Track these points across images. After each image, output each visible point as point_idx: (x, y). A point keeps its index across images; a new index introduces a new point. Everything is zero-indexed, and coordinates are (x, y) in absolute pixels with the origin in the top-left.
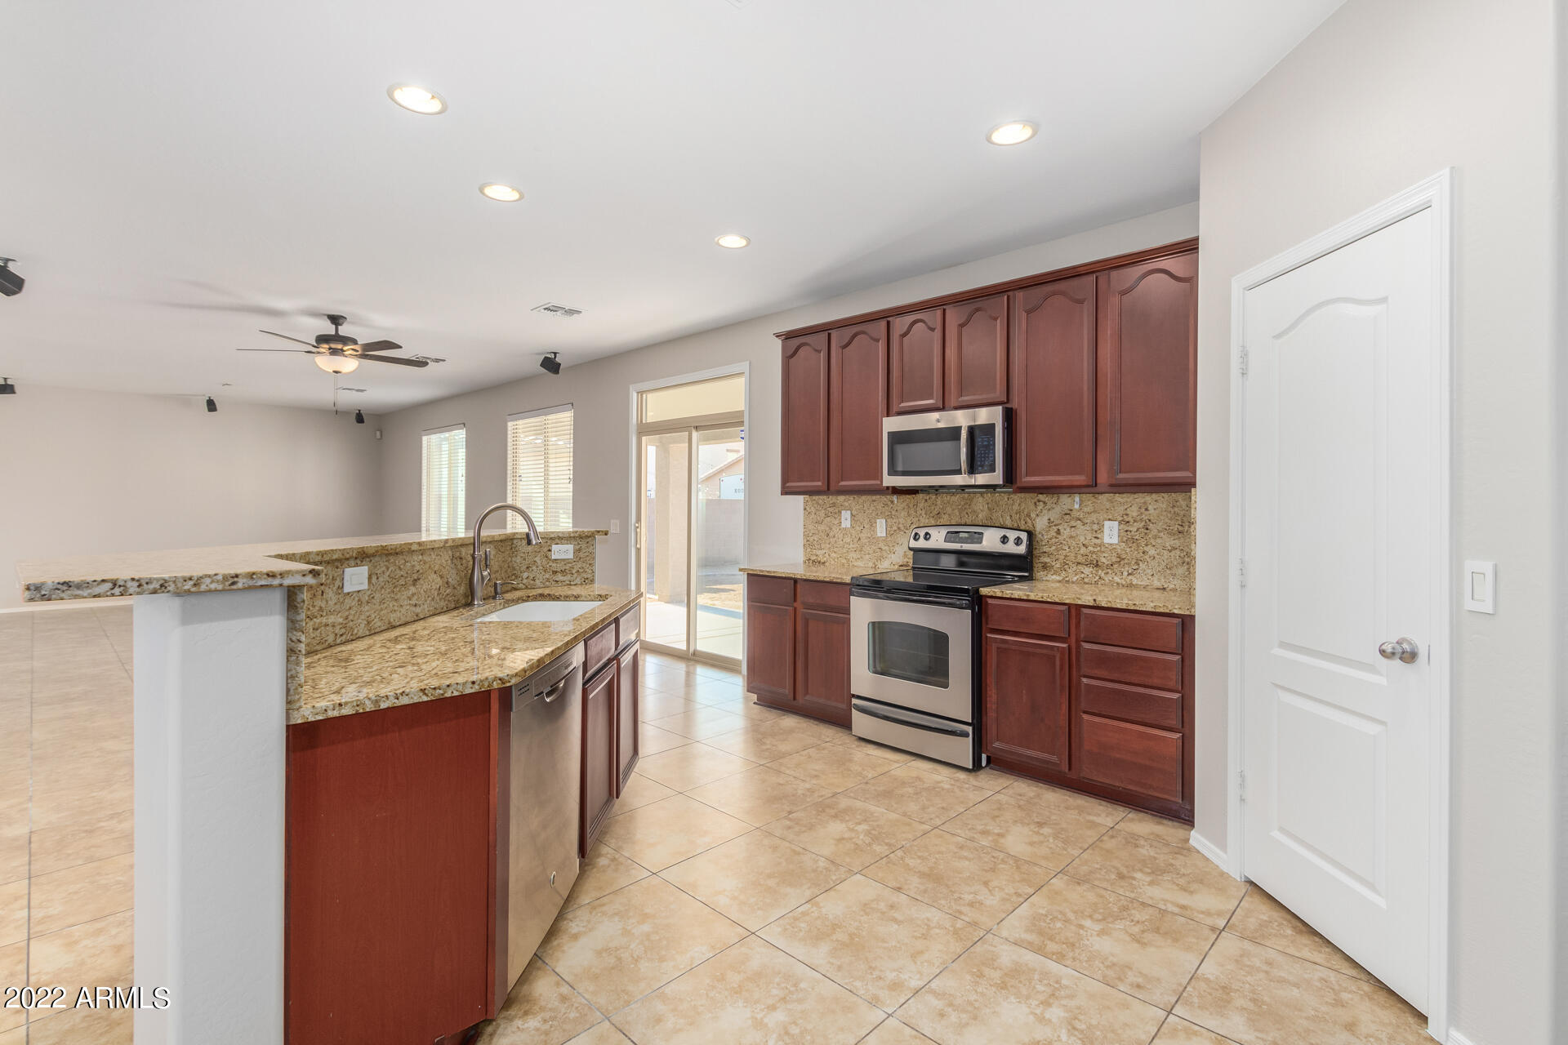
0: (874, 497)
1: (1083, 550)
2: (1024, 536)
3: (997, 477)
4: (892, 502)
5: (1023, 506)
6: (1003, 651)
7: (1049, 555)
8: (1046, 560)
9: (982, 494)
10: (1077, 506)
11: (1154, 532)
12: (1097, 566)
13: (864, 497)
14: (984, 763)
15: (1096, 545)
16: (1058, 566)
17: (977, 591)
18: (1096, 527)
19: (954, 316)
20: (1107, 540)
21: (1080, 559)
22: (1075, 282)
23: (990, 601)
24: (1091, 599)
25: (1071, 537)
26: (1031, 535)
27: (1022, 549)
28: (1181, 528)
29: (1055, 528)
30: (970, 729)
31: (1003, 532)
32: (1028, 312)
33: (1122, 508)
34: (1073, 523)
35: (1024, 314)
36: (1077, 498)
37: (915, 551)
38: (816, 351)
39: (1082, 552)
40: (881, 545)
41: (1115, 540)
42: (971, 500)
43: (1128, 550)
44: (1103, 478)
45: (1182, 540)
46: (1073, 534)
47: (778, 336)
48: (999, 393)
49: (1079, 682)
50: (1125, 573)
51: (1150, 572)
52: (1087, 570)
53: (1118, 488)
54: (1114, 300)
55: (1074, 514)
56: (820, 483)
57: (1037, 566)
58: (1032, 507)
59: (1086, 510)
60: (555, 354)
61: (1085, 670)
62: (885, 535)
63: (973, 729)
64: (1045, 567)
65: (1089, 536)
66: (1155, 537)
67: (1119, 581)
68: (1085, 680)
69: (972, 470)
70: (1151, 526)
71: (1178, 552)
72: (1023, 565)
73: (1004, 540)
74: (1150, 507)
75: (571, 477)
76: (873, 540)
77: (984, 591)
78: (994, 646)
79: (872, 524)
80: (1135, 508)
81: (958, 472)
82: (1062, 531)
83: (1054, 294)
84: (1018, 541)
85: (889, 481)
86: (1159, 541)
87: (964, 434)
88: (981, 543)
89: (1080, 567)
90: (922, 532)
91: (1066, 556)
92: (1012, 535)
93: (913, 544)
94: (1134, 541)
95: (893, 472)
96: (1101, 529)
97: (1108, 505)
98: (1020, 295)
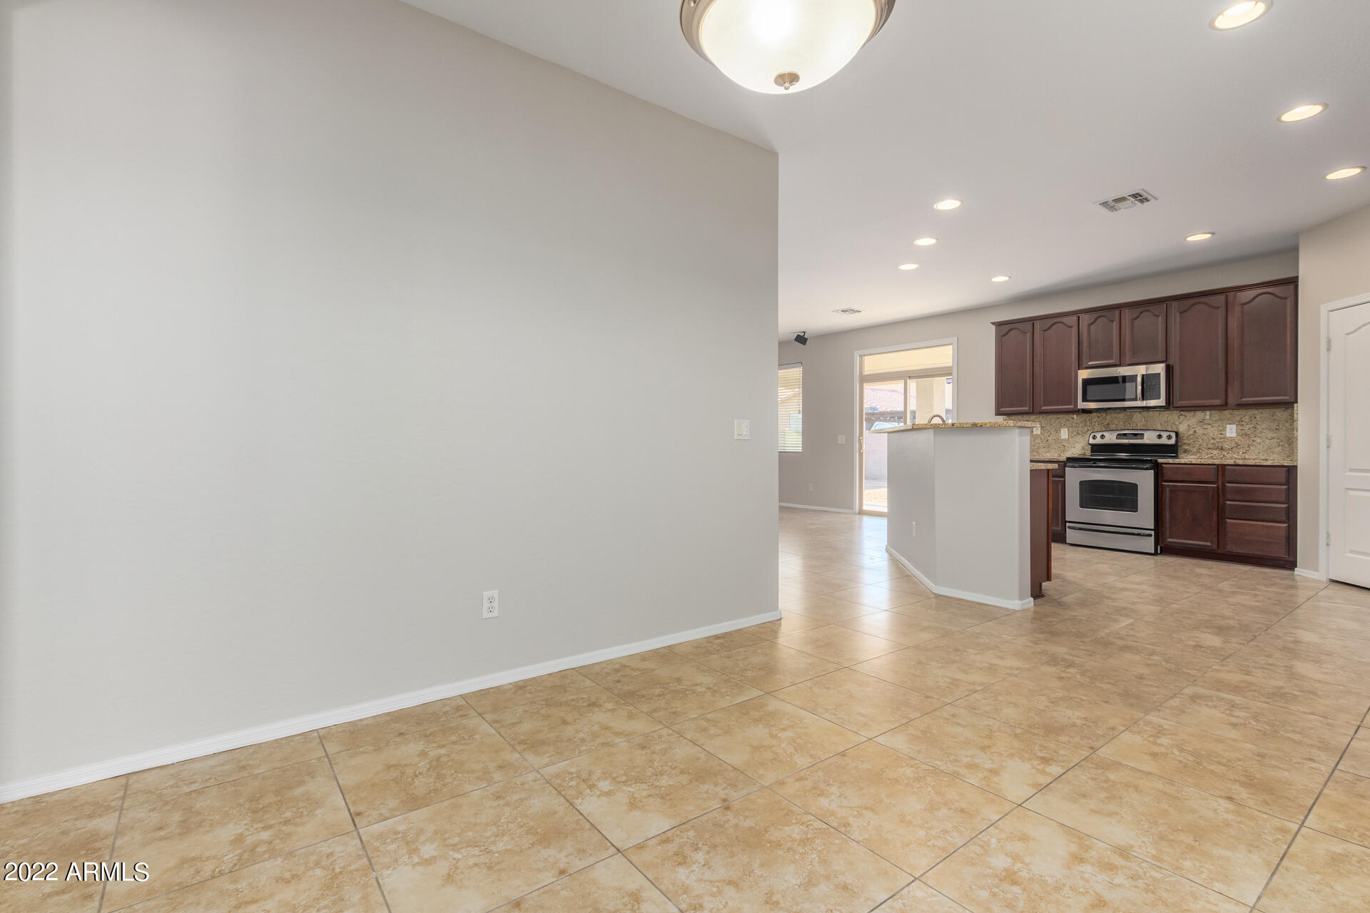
0: (1059, 416)
1: (1212, 441)
2: (1173, 435)
3: (1161, 402)
4: (1073, 418)
5: (1170, 418)
6: (1174, 490)
7: (1189, 444)
8: (1187, 447)
9: (1139, 412)
10: (1208, 417)
11: (1260, 429)
12: (1222, 449)
13: (1051, 416)
14: (1159, 552)
15: (1221, 438)
16: (1195, 450)
17: (1156, 461)
18: (1221, 428)
19: (1127, 315)
20: (1228, 435)
21: (1210, 446)
22: (1213, 298)
23: (1164, 465)
24: (1233, 461)
25: (1204, 434)
26: (1177, 434)
27: (1172, 441)
28: (1277, 427)
29: (1193, 430)
30: (1152, 533)
31: (1158, 433)
32: (1181, 313)
33: (1239, 417)
34: (1205, 427)
35: (1178, 314)
36: (1208, 413)
37: (1093, 446)
38: (1023, 332)
39: (1211, 442)
40: (1064, 444)
41: (1234, 435)
42: (1132, 416)
43: (1243, 440)
44: (1231, 401)
45: (1278, 434)
46: (1205, 432)
47: (993, 323)
48: (1161, 356)
49: (1224, 504)
50: (1241, 453)
51: (1257, 451)
52: (1215, 452)
53: (1241, 406)
54: (1237, 308)
55: (1206, 421)
56: (1027, 408)
57: (1180, 451)
58: (1177, 418)
59: (1214, 419)
60: (804, 332)
61: (1229, 497)
62: (1067, 437)
63: (1155, 533)
64: (1186, 451)
65: (1216, 433)
66: (1261, 433)
67: (1236, 457)
68: (1228, 502)
69: (1143, 398)
70: (1258, 426)
71: (1275, 440)
72: (1172, 450)
73: (1160, 437)
74: (1257, 416)
75: (801, 409)
76: (1058, 441)
77: (1160, 461)
78: (1168, 490)
79: (1058, 431)
80: (1247, 417)
81: (1135, 399)
82: (1197, 431)
83: (1199, 303)
84: (1169, 437)
85: (1082, 405)
86: (1263, 434)
87: (1139, 379)
88: (1143, 439)
89: (1210, 451)
90: (1098, 435)
91: (1200, 445)
92: (1165, 435)
93: (1092, 441)
94: (1246, 435)
95: (1085, 399)
96: (1224, 429)
97: (1229, 416)
98: (1174, 304)
